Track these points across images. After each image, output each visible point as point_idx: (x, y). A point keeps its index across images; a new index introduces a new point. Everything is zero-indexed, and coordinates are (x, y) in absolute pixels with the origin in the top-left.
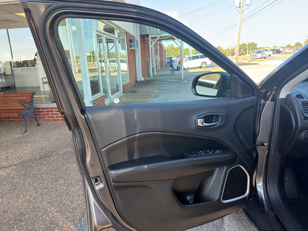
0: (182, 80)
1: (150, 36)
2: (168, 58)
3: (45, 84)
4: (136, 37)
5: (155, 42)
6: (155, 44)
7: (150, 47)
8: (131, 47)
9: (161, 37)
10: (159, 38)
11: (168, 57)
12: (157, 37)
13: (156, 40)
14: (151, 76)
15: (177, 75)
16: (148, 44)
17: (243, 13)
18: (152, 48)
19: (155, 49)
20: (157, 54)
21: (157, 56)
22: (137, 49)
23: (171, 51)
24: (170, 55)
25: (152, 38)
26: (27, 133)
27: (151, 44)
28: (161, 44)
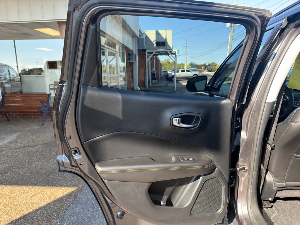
0: (175, 91)
1: (147, 51)
2: (164, 72)
3: (51, 90)
4: (134, 52)
5: (151, 56)
6: (151, 58)
7: (147, 60)
8: (130, 60)
9: (156, 52)
10: (155, 53)
11: (164, 70)
12: (153, 52)
13: (152, 55)
14: (146, 87)
15: (170, 87)
16: (145, 58)
17: (233, 32)
18: (148, 62)
19: (151, 62)
20: (153, 67)
21: (153, 69)
22: (135, 62)
23: (167, 65)
24: (166, 69)
25: (149, 53)
26: (44, 126)
27: (148, 58)
28: (157, 58)
